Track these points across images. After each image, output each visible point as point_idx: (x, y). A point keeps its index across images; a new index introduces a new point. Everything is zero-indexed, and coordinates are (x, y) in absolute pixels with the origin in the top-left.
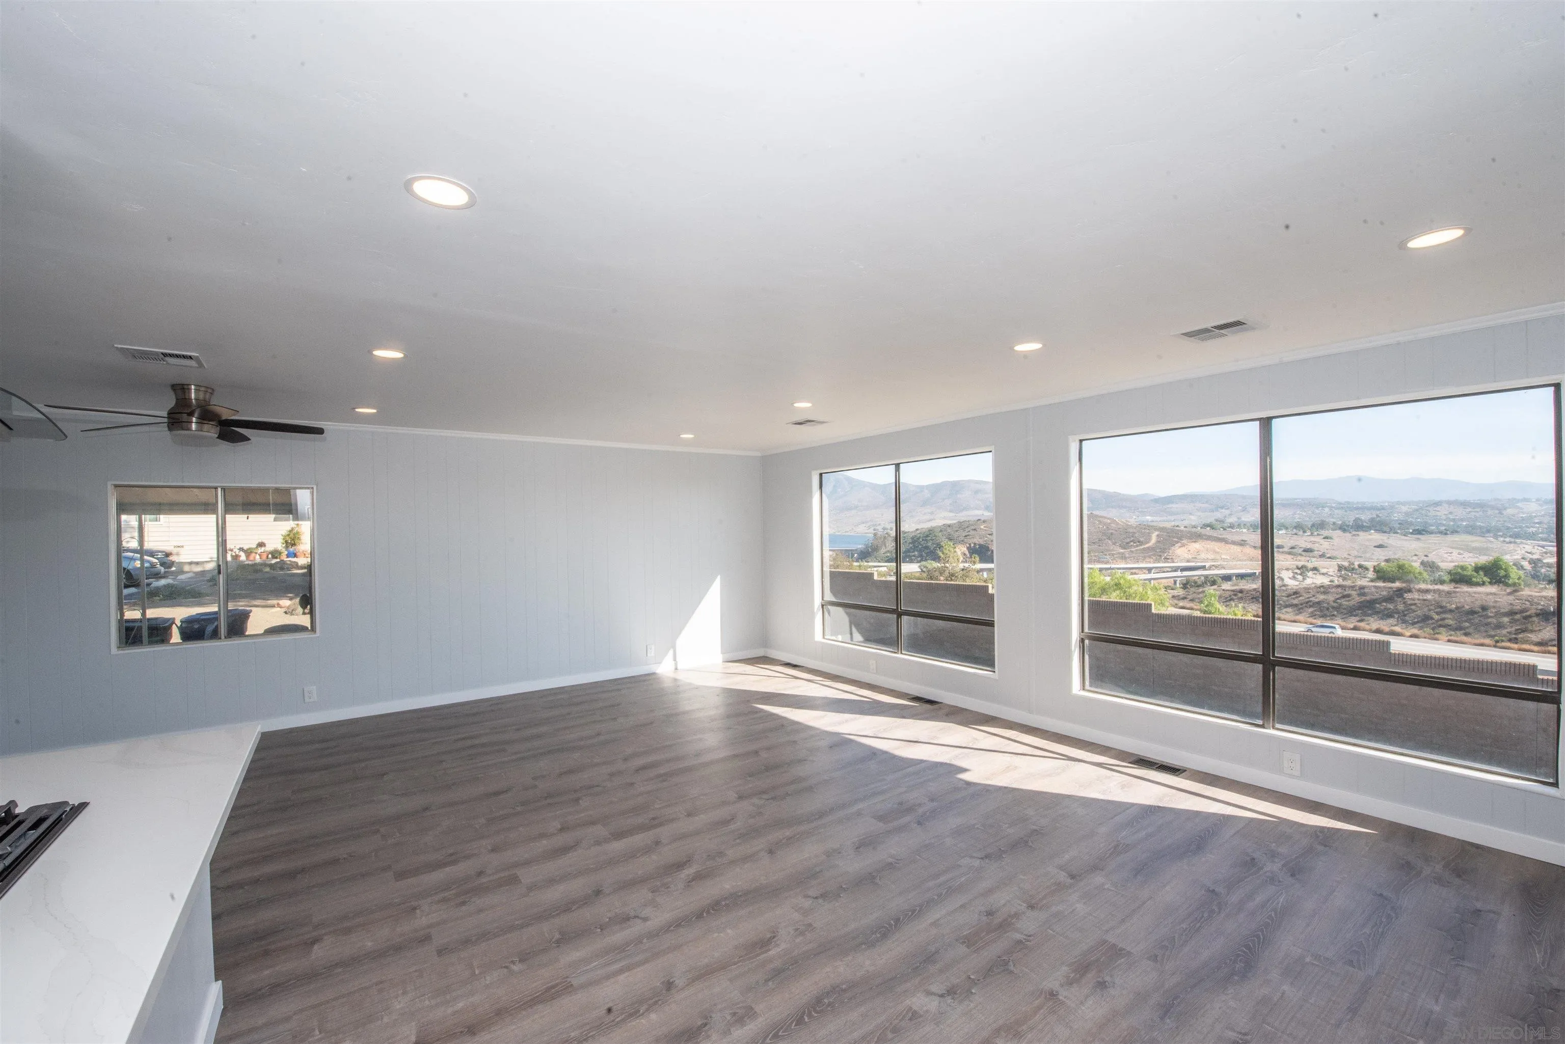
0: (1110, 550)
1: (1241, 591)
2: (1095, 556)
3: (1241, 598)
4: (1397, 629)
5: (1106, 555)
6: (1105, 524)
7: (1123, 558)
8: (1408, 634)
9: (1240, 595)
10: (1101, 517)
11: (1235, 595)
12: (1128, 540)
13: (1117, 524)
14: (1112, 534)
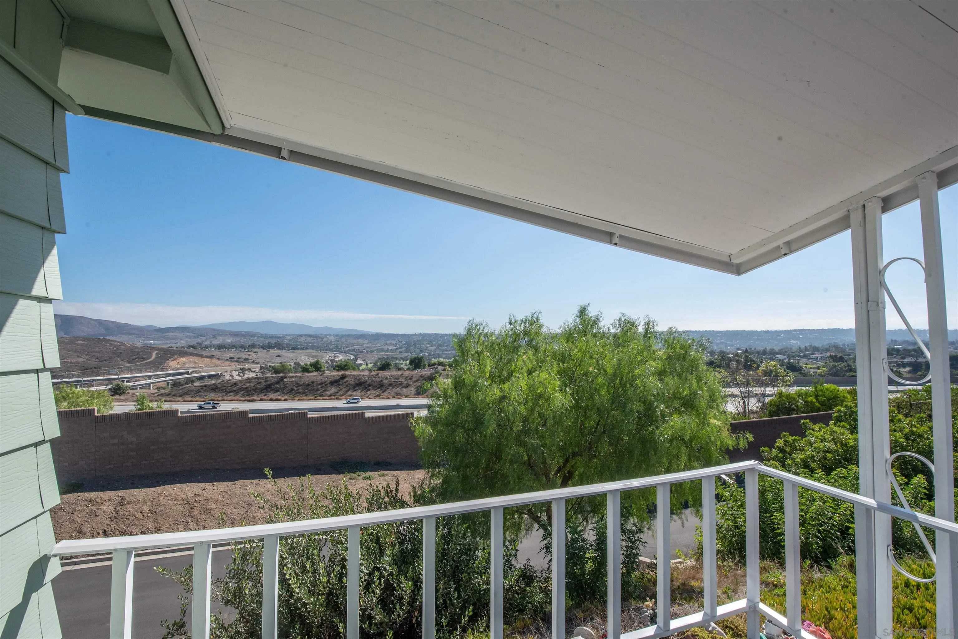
0: (118, 365)
1: (205, 386)
2: (106, 370)
3: (205, 390)
4: (279, 397)
5: (115, 369)
6: (115, 346)
7: (130, 370)
9: (205, 388)
10: (112, 341)
11: (202, 389)
12: (134, 357)
13: (126, 346)
14: (121, 353)
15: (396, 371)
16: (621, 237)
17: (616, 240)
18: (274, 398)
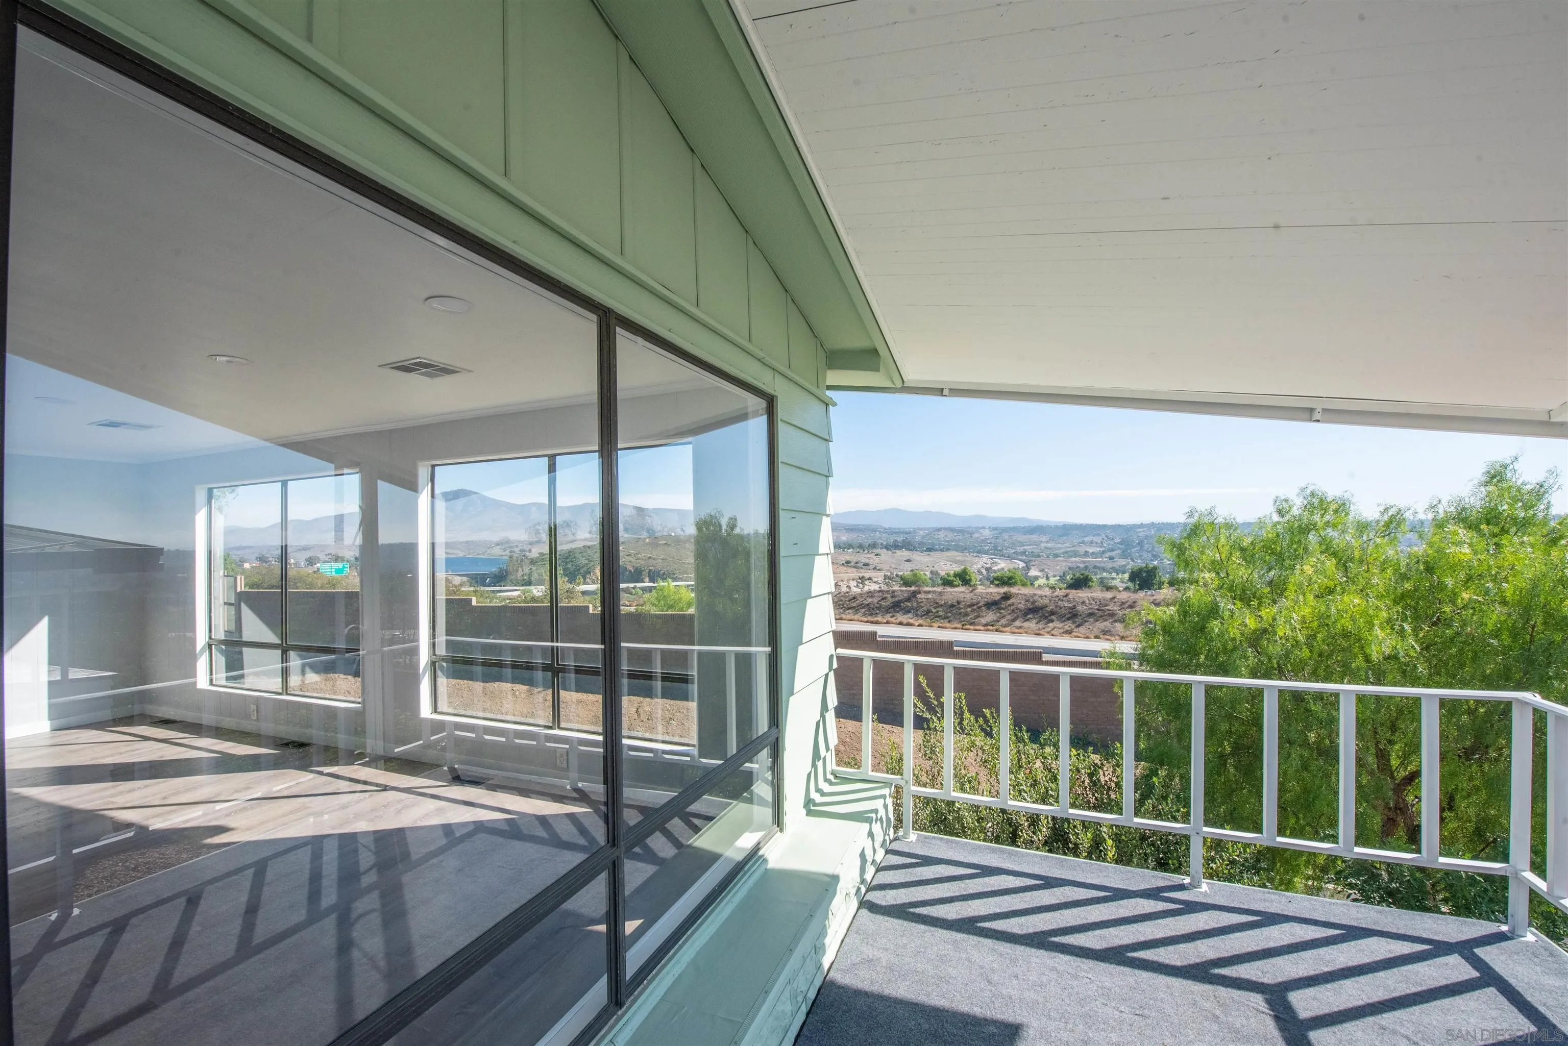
4: (911, 621)
8: (917, 624)
15: (1102, 591)
16: (1325, 410)
17: (1317, 416)
18: (905, 622)
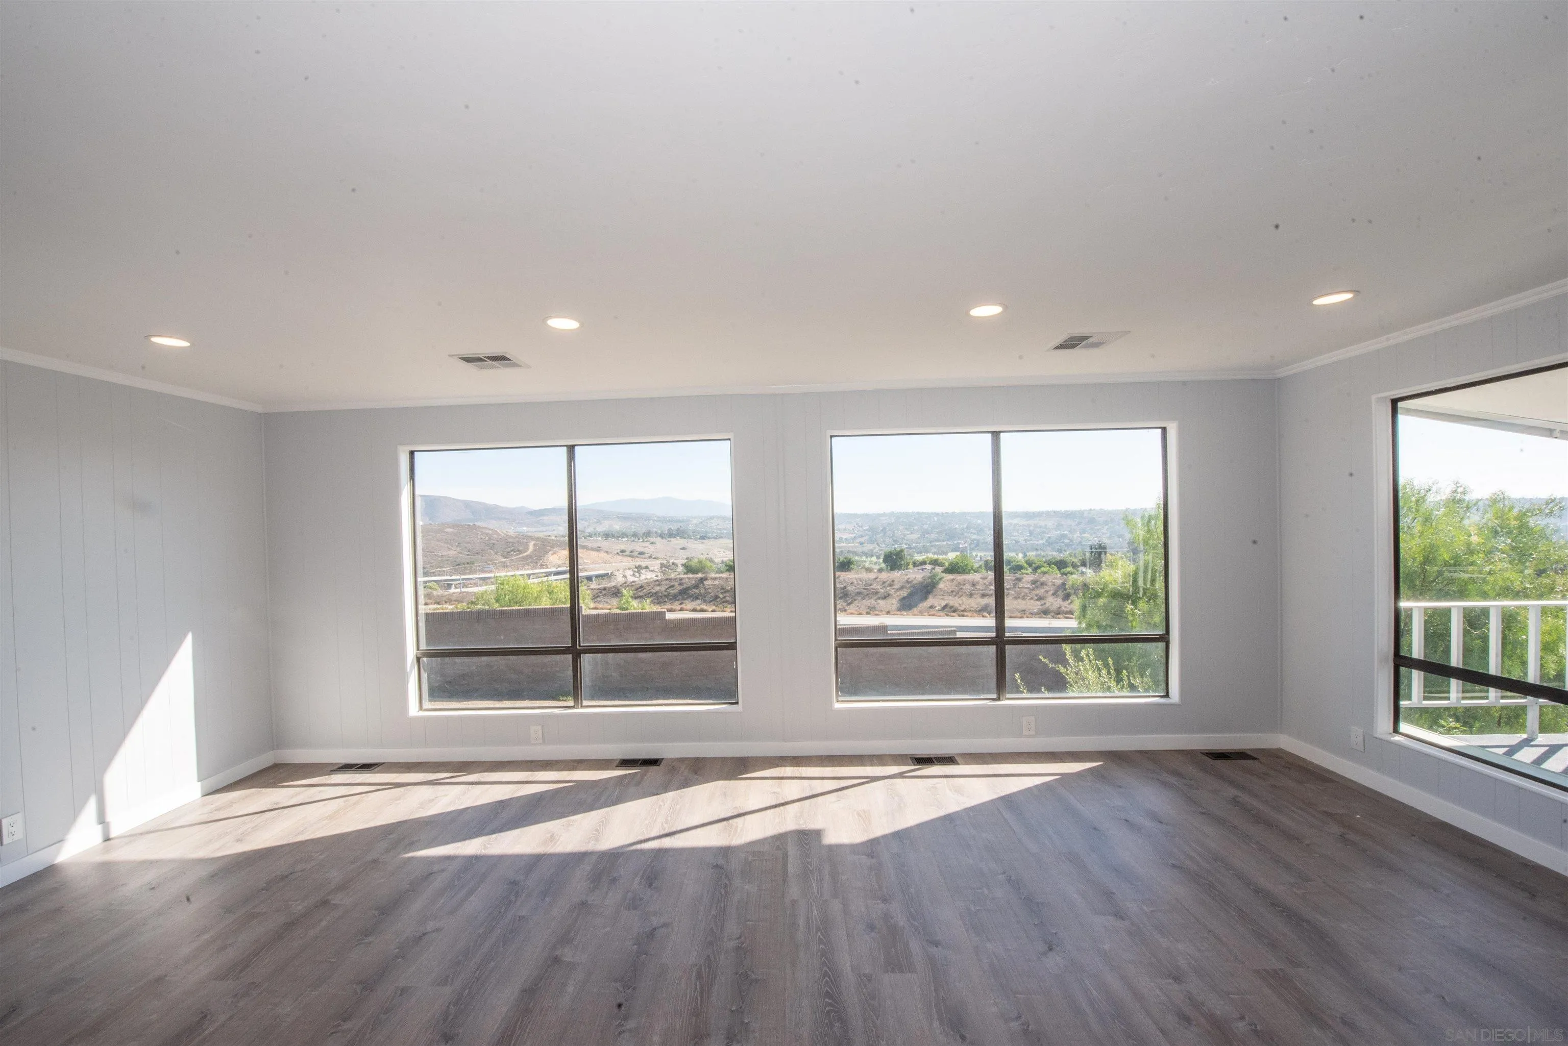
0: (492, 560)
1: (605, 589)
2: (479, 566)
3: (605, 595)
4: (704, 607)
5: (489, 564)
6: (487, 534)
7: (505, 566)
8: (710, 610)
9: (604, 592)
10: (483, 528)
11: (601, 592)
12: (509, 550)
13: (499, 535)
14: (494, 544)
18: (699, 608)
